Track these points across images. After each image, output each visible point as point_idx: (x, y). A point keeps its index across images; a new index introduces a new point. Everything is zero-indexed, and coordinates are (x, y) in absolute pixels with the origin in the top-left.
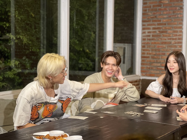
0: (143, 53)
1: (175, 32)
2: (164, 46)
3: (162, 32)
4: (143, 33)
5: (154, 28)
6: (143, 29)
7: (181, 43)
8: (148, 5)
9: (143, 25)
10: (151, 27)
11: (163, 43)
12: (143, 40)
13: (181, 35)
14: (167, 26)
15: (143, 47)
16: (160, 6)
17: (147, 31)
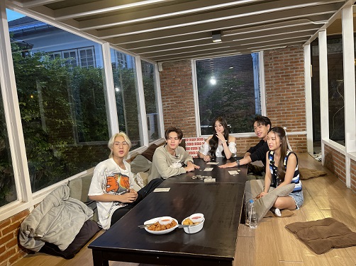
0: (165, 121)
1: (188, 102)
2: (181, 113)
3: (179, 103)
4: (163, 105)
5: (171, 101)
6: (163, 102)
7: (194, 110)
8: (165, 82)
9: (162, 99)
10: (169, 100)
11: (179, 112)
12: (164, 110)
13: (193, 105)
14: (182, 99)
15: (164, 116)
16: (174, 83)
17: (166, 103)
